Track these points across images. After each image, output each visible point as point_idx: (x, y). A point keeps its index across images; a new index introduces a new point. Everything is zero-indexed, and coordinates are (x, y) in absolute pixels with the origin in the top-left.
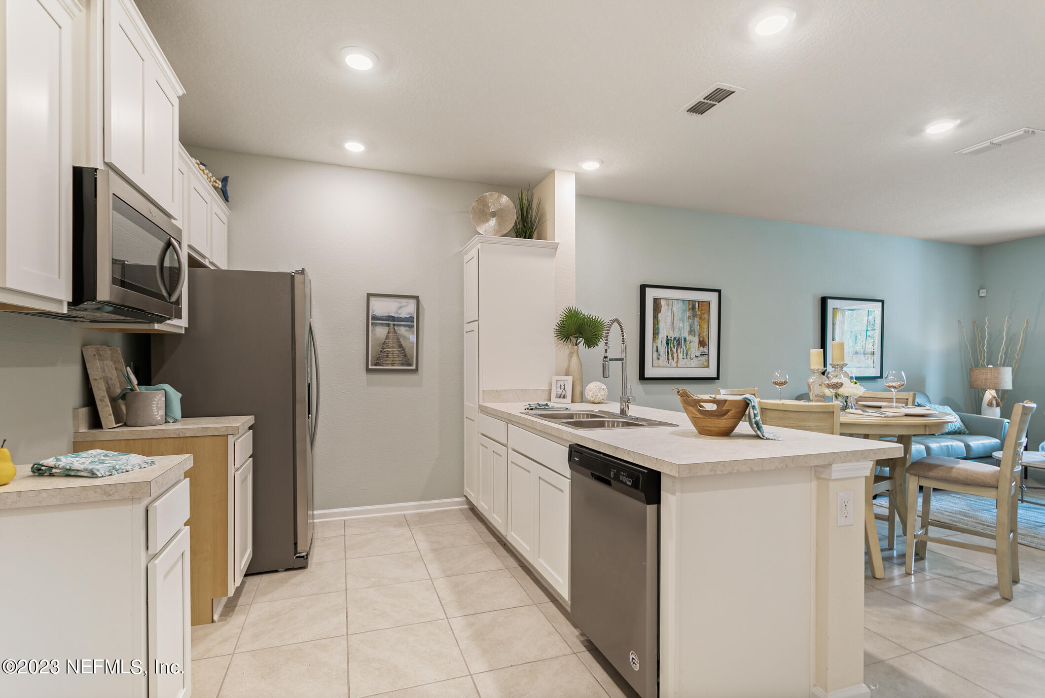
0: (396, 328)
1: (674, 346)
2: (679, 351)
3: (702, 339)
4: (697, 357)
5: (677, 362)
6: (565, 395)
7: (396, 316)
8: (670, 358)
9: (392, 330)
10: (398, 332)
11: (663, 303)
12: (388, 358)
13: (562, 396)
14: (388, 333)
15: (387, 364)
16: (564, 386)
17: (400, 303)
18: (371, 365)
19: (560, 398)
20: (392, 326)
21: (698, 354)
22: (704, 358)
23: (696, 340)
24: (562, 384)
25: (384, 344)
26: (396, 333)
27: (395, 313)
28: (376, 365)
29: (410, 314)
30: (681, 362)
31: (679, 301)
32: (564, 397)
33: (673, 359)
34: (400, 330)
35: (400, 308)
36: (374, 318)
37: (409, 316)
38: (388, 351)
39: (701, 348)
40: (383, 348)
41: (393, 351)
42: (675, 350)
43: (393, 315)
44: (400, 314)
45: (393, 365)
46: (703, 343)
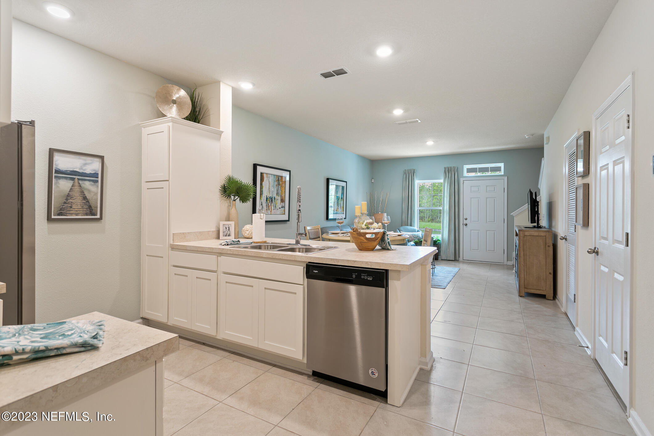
0: (80, 182)
1: (270, 202)
2: (272, 205)
3: (282, 198)
4: (280, 208)
5: (271, 212)
6: (229, 234)
7: (81, 171)
8: (268, 209)
9: (77, 184)
10: (83, 185)
11: (265, 175)
12: (72, 209)
13: (227, 235)
14: (72, 186)
15: (72, 214)
16: (229, 228)
17: (85, 160)
18: (54, 215)
19: (226, 236)
20: (76, 180)
21: (280, 207)
22: (283, 209)
23: (279, 198)
24: (227, 227)
25: (68, 196)
26: (81, 187)
27: (80, 169)
28: (59, 215)
29: (94, 170)
30: (273, 212)
31: (272, 175)
32: (229, 236)
33: (269, 210)
34: (84, 184)
35: (85, 164)
36: (57, 171)
37: (94, 172)
38: (72, 202)
39: (282, 203)
40: (67, 200)
41: (77, 202)
42: (270, 204)
43: (77, 170)
44: (84, 170)
45: (77, 215)
46: (283, 201)
